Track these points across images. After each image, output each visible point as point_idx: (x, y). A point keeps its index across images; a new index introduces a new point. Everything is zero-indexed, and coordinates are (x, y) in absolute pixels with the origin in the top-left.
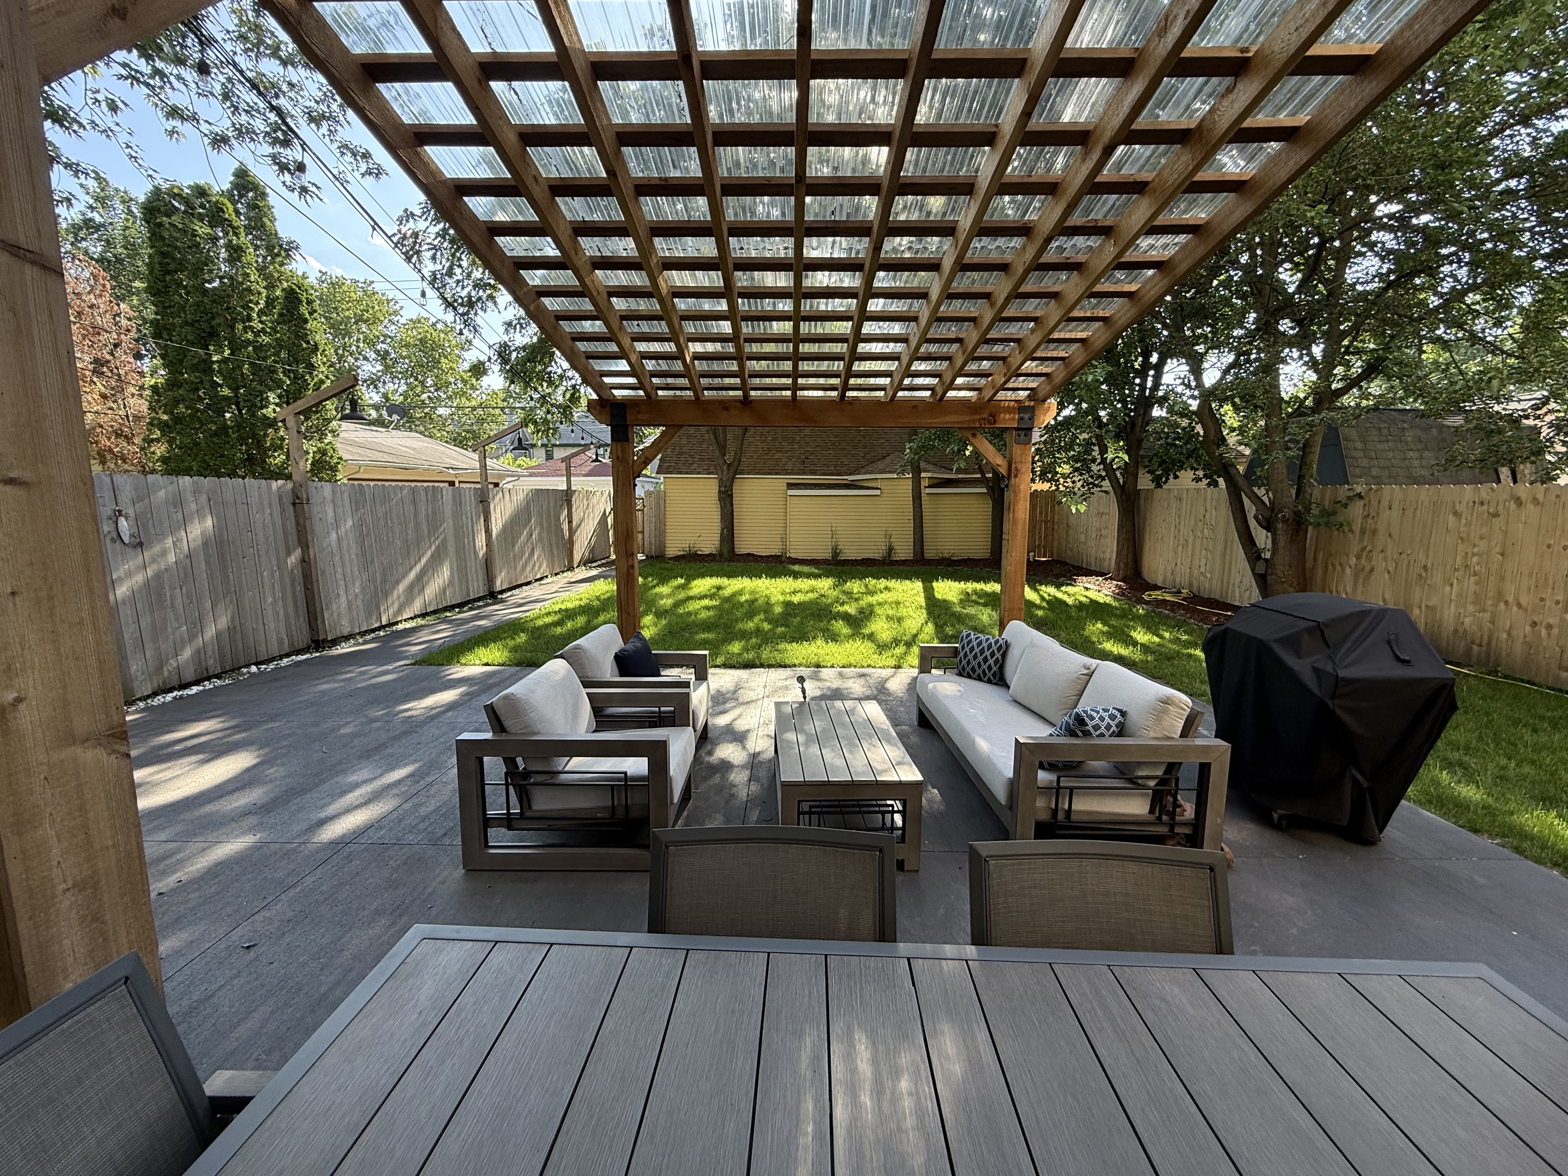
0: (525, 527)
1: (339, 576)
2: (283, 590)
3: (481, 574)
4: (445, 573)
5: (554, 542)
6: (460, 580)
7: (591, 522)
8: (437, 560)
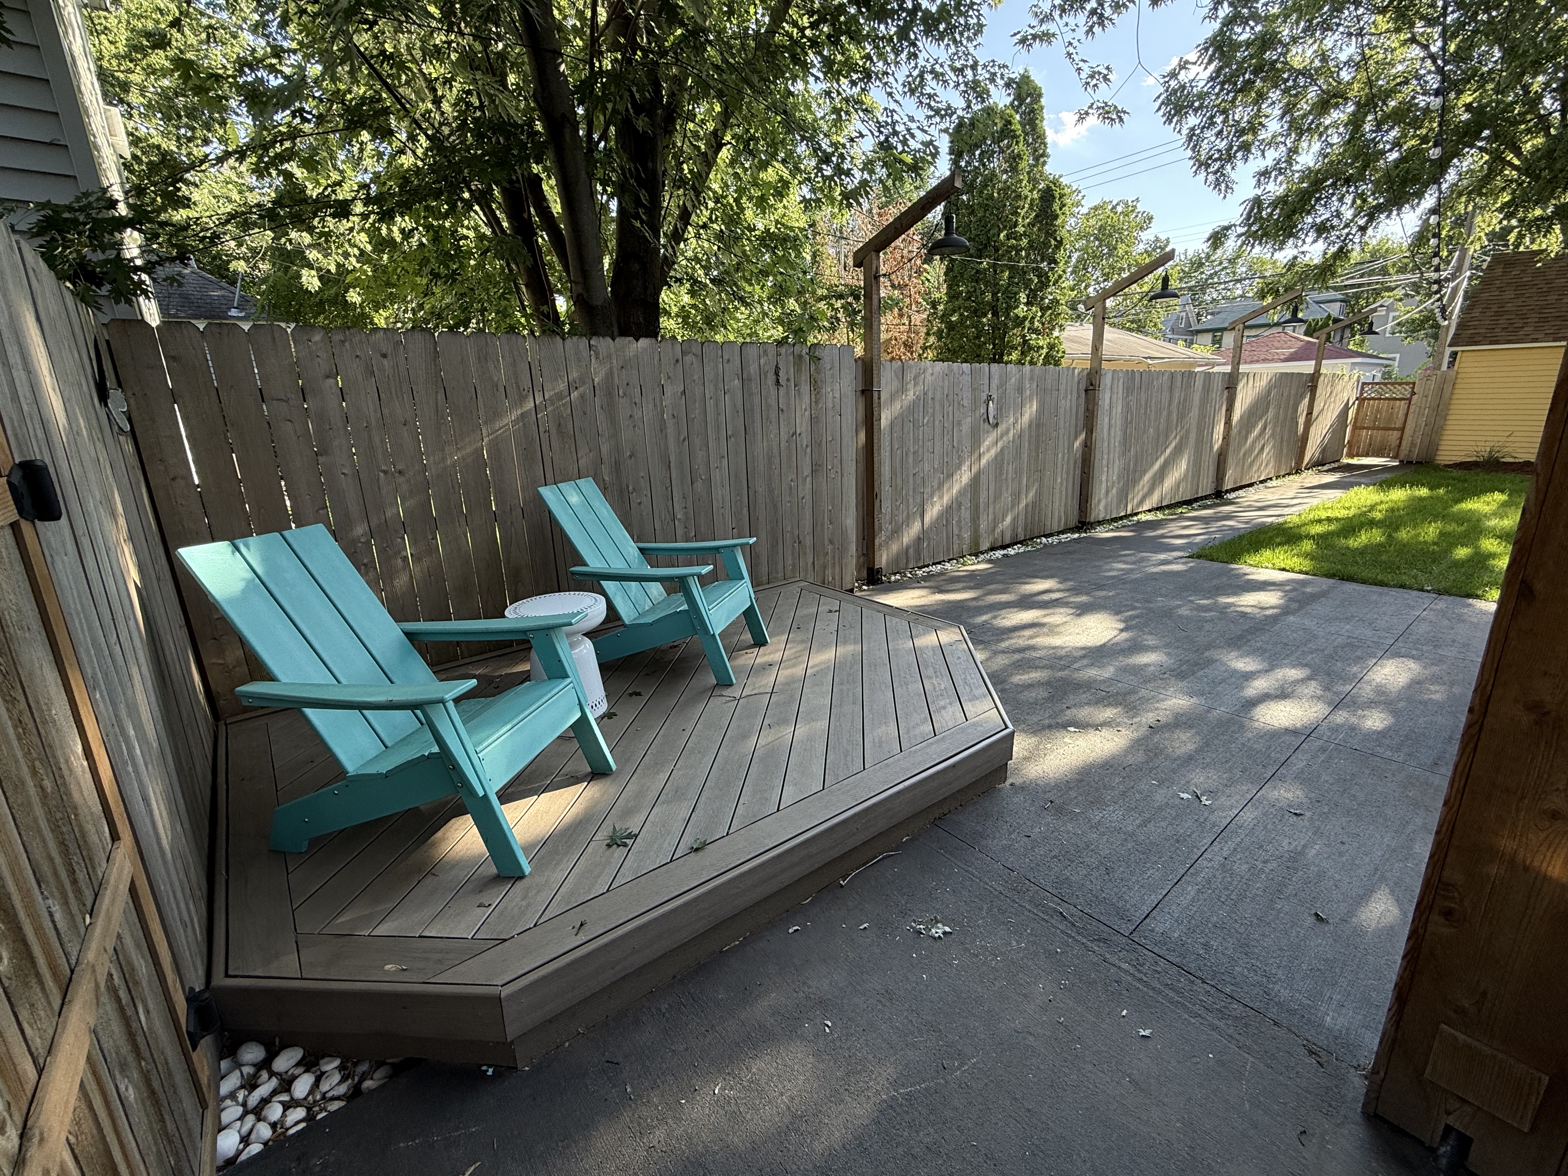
0: (1261, 418)
1: (1104, 462)
2: (1068, 473)
3: (1212, 469)
4: (1182, 466)
5: (1285, 437)
6: (1193, 476)
7: (1329, 414)
8: (1178, 451)
